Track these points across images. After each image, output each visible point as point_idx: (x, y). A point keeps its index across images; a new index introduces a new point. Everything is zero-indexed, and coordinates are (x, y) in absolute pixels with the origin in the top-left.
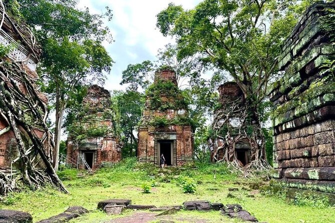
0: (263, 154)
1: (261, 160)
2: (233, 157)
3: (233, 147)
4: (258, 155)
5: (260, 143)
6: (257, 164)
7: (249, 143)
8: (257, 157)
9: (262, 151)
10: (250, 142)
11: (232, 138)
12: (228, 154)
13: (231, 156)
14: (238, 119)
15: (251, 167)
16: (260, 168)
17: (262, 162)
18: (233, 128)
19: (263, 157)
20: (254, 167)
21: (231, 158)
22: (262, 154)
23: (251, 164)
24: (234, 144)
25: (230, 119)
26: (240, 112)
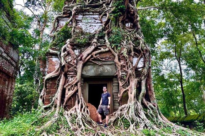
0: (148, 89)
1: (143, 104)
2: (75, 95)
3: (76, 73)
4: (134, 91)
5: (140, 65)
6: (132, 113)
7: (115, 64)
8: (132, 95)
9: (143, 83)
10: (116, 60)
11: (77, 52)
12: (64, 91)
13: (69, 94)
14: (97, 16)
15: (115, 122)
16: (137, 125)
17: (145, 107)
18: (82, 33)
19: (147, 97)
20: (124, 120)
21: (69, 99)
22: (143, 88)
23: (119, 112)
24: (80, 66)
25: (80, 17)
26: (101, 5)
